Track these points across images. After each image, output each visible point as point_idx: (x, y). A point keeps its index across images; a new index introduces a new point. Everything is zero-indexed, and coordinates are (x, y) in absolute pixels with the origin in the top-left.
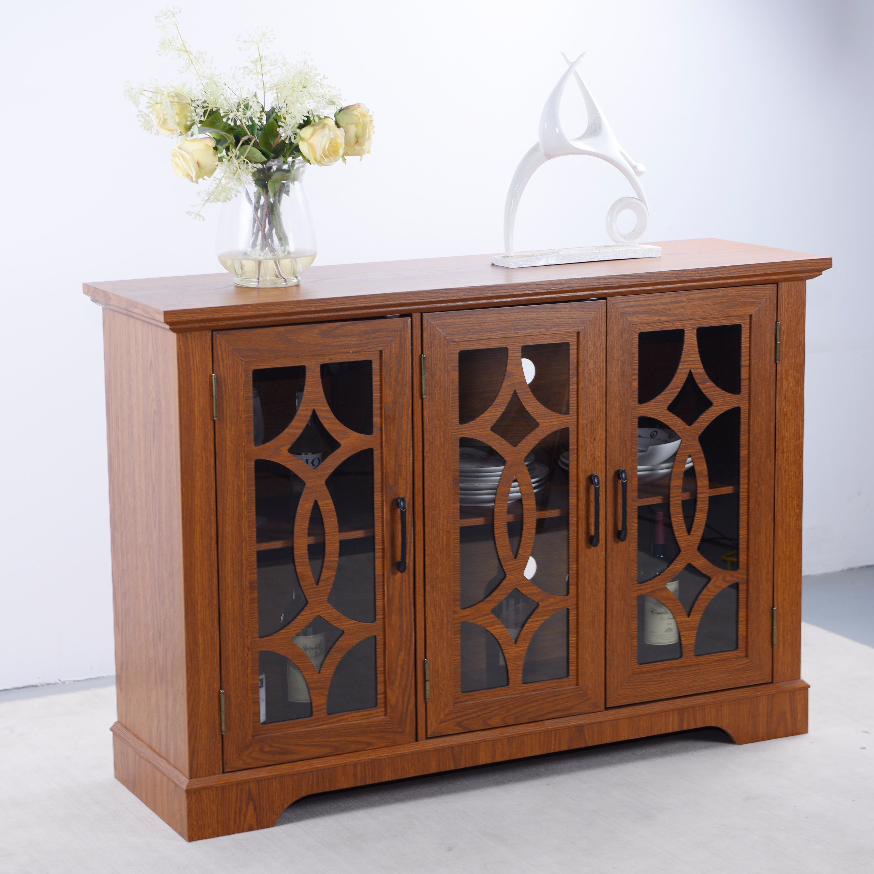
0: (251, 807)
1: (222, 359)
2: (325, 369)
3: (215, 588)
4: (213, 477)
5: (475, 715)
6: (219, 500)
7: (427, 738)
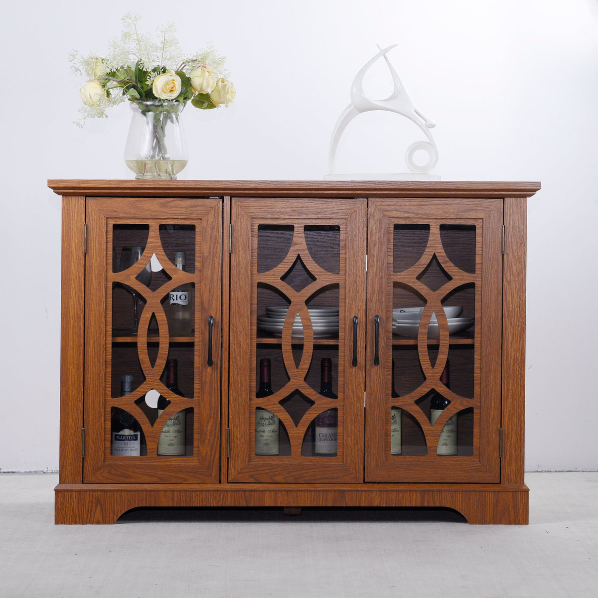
0: (99, 508)
1: (92, 215)
2: (162, 227)
3: (82, 360)
4: (83, 290)
5: (264, 472)
6: (86, 304)
7: (228, 483)
